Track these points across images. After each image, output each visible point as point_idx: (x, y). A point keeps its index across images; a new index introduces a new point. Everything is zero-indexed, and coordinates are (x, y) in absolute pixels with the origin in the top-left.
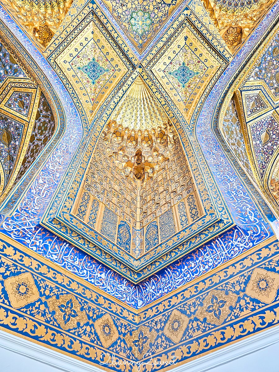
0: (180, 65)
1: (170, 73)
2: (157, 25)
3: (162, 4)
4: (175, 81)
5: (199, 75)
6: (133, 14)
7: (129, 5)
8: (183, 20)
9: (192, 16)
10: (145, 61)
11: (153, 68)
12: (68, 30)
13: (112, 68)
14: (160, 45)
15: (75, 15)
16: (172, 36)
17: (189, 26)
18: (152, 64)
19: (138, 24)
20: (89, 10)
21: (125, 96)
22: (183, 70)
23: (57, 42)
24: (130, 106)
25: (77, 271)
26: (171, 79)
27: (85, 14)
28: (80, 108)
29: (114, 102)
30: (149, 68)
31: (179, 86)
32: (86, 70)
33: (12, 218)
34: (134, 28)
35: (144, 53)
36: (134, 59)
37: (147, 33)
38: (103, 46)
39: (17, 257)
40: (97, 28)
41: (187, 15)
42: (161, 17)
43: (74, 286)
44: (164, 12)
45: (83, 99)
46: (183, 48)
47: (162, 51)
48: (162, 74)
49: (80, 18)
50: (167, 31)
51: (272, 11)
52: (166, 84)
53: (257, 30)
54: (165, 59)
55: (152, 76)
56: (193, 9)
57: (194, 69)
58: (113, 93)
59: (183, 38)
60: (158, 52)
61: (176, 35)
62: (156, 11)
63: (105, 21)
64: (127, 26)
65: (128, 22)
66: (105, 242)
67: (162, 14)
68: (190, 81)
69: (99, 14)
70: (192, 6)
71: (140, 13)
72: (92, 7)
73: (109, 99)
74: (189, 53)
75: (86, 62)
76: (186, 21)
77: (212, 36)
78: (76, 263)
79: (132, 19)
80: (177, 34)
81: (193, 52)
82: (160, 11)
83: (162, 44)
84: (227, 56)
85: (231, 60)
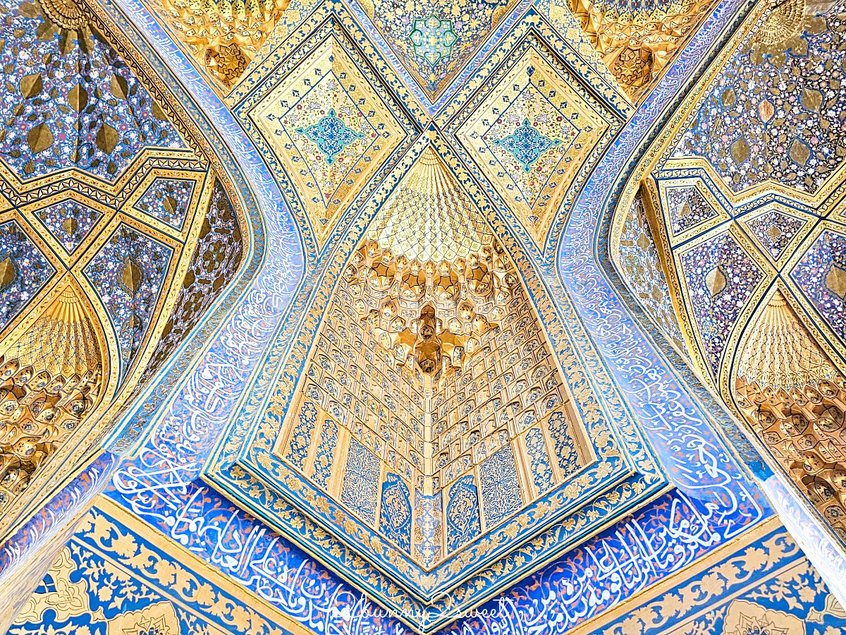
0: (518, 124)
1: (498, 142)
2: (469, 45)
3: (478, 3)
4: (508, 158)
5: (560, 145)
6: (418, 22)
7: (410, 7)
8: (524, 34)
9: (542, 27)
10: (443, 117)
11: (460, 132)
12: (281, 53)
13: (372, 131)
14: (476, 85)
15: (297, 24)
16: (500, 66)
17: (536, 46)
18: (457, 122)
19: (427, 43)
20: (324, 14)
21: (399, 189)
22: (526, 135)
23: (255, 77)
24: (409, 211)
25: (282, 601)
26: (499, 155)
27: (316, 22)
28: (299, 214)
29: (374, 201)
30: (451, 130)
31: (517, 168)
32: (315, 134)
33: (137, 462)
34: (420, 51)
35: (439, 101)
36: (420, 112)
37: (446, 60)
38: (352, 86)
39: (141, 561)
40: (340, 49)
41: (532, 24)
42: (477, 29)
44: (483, 20)
45: (307, 195)
46: (525, 91)
47: (480, 97)
48: (479, 143)
49: (306, 30)
50: (491, 57)
51: (715, 15)
52: (488, 165)
53: (684, 54)
54: (485, 113)
55: (457, 147)
56: (546, 14)
57: (550, 135)
58: (372, 182)
59: (525, 70)
60: (470, 99)
61: (509, 65)
62: (466, 18)
63: (359, 36)
64: (405, 47)
65: (407, 39)
66: (351, 526)
67: (479, 22)
68: (541, 158)
69: (348, 22)
70: (542, 7)
71: (432, 22)
72: (333, 9)
73: (364, 195)
74: (538, 100)
75: (315, 118)
76: (530, 37)
77: (586, 66)
78: (282, 579)
79: (415, 34)
80: (510, 63)
81: (547, 99)
82: (473, 17)
83: (479, 82)
84: (622, 107)
85: (630, 115)
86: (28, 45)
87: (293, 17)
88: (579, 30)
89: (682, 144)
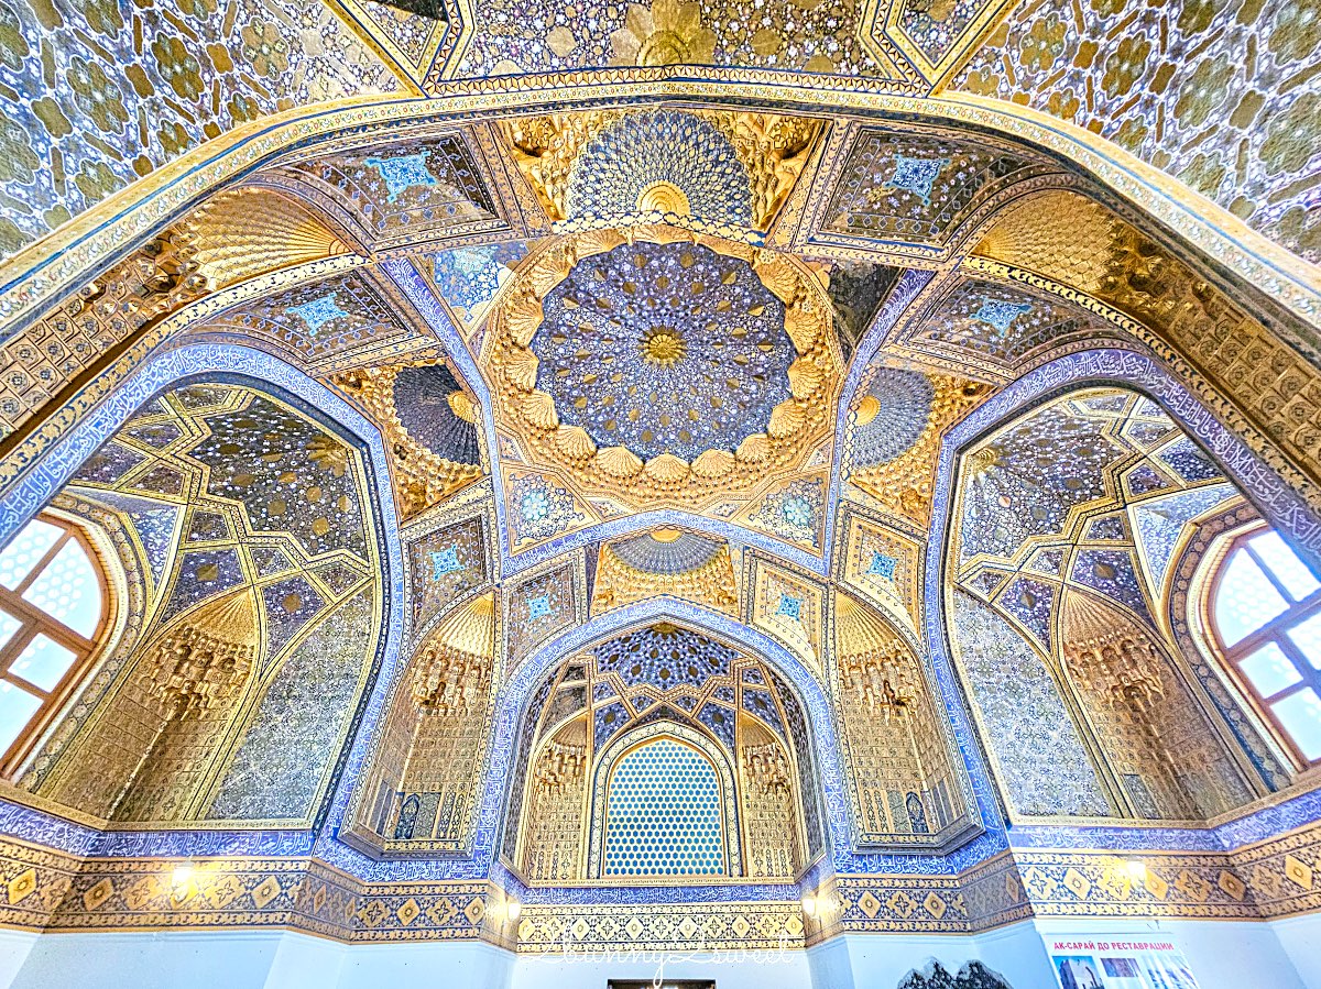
0: (872, 555)
1: (868, 571)
2: (817, 509)
6: (784, 508)
7: (776, 504)
8: (843, 513)
9: (851, 506)
10: (833, 575)
11: (846, 578)
12: (745, 588)
13: (805, 595)
16: (843, 533)
17: (855, 515)
18: (841, 573)
19: (796, 514)
21: (837, 621)
22: (879, 558)
23: (744, 605)
24: (847, 628)
26: (872, 579)
27: (748, 563)
28: (805, 663)
29: (830, 638)
30: (841, 579)
31: (885, 582)
32: (783, 610)
34: (796, 522)
36: (821, 577)
37: (812, 520)
38: (783, 579)
39: (854, 884)
40: (766, 566)
42: (816, 498)
43: (897, 883)
45: (800, 648)
46: (864, 538)
47: (844, 555)
49: (746, 570)
50: (835, 532)
51: (942, 460)
53: (937, 490)
54: (852, 560)
56: (848, 497)
57: (892, 556)
58: (823, 626)
59: (857, 527)
62: (807, 493)
63: (769, 557)
70: (844, 495)
71: (791, 502)
74: (874, 540)
75: (778, 603)
77: (887, 518)
80: (847, 529)
81: (878, 538)
83: (838, 548)
84: (920, 534)
85: (927, 536)
86: (663, 644)
87: (737, 568)
88: (871, 499)
89: (962, 556)
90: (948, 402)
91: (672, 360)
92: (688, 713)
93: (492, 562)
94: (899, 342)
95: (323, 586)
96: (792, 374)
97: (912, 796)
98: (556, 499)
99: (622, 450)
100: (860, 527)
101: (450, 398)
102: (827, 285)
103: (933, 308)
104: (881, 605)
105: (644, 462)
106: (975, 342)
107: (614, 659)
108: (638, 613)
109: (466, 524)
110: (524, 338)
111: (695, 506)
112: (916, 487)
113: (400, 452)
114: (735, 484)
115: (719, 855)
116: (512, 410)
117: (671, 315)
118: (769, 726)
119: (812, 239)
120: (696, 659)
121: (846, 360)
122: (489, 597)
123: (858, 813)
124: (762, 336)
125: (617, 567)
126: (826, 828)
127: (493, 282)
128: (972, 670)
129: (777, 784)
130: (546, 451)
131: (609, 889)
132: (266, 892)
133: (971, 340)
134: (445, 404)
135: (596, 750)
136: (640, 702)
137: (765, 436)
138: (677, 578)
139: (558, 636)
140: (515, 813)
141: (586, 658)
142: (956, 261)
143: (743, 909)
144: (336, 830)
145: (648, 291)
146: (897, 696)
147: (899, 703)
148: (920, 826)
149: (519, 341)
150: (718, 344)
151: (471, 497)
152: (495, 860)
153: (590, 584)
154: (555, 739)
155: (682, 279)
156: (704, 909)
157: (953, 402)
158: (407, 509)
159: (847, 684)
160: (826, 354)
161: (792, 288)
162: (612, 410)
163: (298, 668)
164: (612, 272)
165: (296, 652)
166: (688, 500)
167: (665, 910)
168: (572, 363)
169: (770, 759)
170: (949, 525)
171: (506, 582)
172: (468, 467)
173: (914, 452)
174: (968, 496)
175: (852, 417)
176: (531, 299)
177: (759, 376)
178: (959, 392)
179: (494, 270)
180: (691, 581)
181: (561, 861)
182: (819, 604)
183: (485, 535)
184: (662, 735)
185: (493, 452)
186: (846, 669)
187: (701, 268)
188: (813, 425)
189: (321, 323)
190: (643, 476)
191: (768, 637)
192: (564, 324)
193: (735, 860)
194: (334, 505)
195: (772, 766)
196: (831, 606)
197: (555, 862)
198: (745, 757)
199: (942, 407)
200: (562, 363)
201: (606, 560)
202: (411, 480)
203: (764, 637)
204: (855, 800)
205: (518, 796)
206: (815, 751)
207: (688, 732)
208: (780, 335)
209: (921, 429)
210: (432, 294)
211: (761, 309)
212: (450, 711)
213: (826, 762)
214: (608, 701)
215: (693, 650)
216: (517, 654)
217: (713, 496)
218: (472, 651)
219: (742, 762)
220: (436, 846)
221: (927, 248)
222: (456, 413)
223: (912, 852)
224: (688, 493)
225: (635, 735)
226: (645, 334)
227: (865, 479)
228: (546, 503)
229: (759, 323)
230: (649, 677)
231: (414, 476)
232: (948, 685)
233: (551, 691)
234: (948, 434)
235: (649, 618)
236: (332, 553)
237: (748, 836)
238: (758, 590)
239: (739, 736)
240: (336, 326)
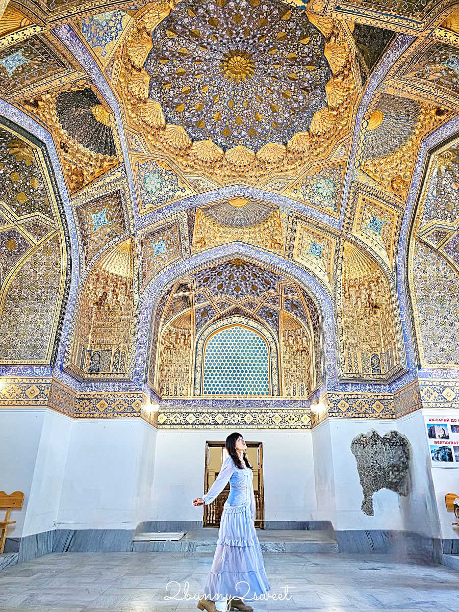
0: (370, 218)
1: (366, 228)
2: (339, 186)
5: (387, 223)
6: (318, 185)
7: (312, 182)
8: (354, 190)
9: (359, 186)
10: (344, 231)
12: (288, 238)
15: (287, 227)
16: (353, 204)
17: (361, 191)
18: (350, 229)
19: (325, 189)
20: (292, 217)
21: (344, 260)
22: (374, 220)
26: (368, 233)
27: (291, 222)
29: (339, 269)
30: (349, 233)
31: (376, 235)
32: (312, 252)
34: (324, 194)
35: (340, 218)
37: (335, 194)
38: (312, 232)
40: (302, 224)
41: (355, 186)
42: (338, 179)
45: (320, 275)
46: (366, 207)
47: (352, 217)
48: (360, 232)
49: (290, 226)
51: (420, 157)
54: (356, 221)
55: (354, 238)
57: (382, 219)
58: (335, 262)
59: (362, 200)
60: (349, 220)
61: (355, 202)
62: (332, 175)
63: (305, 219)
64: (319, 198)
65: (318, 194)
67: (338, 176)
68: (382, 228)
69: (299, 216)
70: (355, 179)
71: (322, 181)
72: (293, 214)
73: (335, 268)
74: (372, 208)
75: (309, 247)
76: (357, 189)
79: (319, 189)
81: (375, 207)
82: (335, 174)
83: (349, 213)
84: (400, 205)
85: (404, 208)
86: (237, 272)
87: (284, 225)
88: (372, 182)
89: (424, 220)
90: (428, 117)
91: (244, 75)
92: (251, 312)
93: (129, 220)
94: (396, 77)
95: (28, 235)
96: (328, 89)
97: (375, 355)
98: (166, 178)
99: (209, 142)
100: (364, 200)
101: (93, 109)
102: (352, 29)
103: (416, 58)
104: (372, 250)
105: (225, 151)
106: (443, 81)
107: (206, 280)
108: (221, 253)
109: (110, 196)
110: (139, 62)
111: (259, 184)
112: (402, 174)
113: (64, 147)
114: (285, 168)
115: (267, 386)
116: (133, 115)
117: (243, 42)
118: (299, 319)
119: (338, 8)
120: (256, 281)
121: (363, 84)
122: (128, 242)
123: (343, 363)
124: (308, 59)
125: (207, 224)
126: (325, 370)
127: (119, 27)
128: (419, 288)
129: (302, 351)
130: (158, 144)
131: (206, 400)
132: (32, 392)
133: (441, 80)
134: (90, 113)
135: (196, 331)
136: (223, 305)
137: (307, 133)
138: (246, 230)
139: (172, 266)
140: (153, 362)
141: (189, 279)
142: (430, 31)
143: (279, 411)
144: (61, 366)
145: (227, 24)
146: (375, 303)
147: (376, 307)
148: (377, 370)
149: (136, 63)
150: (277, 64)
151: (112, 178)
152: (145, 383)
153: (191, 234)
154: (172, 324)
155: (251, 15)
156: (257, 411)
157: (431, 118)
158: (72, 185)
159: (346, 296)
160: (351, 77)
161: (330, 26)
162: (202, 113)
163: (21, 283)
164: (201, 11)
165: (18, 274)
166: (253, 179)
167: (236, 411)
168: (173, 78)
169: (299, 337)
170: (418, 200)
171: (138, 232)
172: (108, 158)
173: (404, 149)
174: (432, 182)
175: (365, 124)
176: (145, 35)
177: (305, 89)
178: (433, 112)
179: (119, 17)
180: (255, 232)
181: (179, 387)
182: (333, 248)
183: (123, 203)
184: (236, 324)
185: (124, 147)
186: (347, 287)
187: (265, 7)
188: (340, 127)
189: (14, 68)
190: (224, 162)
191: (302, 268)
192: (167, 50)
193: (276, 388)
194: (28, 184)
195: (300, 342)
196: (341, 250)
197: (176, 388)
198: (284, 336)
199: (424, 120)
200: (167, 78)
201: (200, 219)
202: (73, 167)
203: (298, 268)
204: (342, 356)
205: (154, 354)
206: (323, 333)
207: (251, 323)
208: (321, 59)
209: (410, 133)
210: (81, 41)
211: (308, 39)
212: (111, 308)
213: (328, 338)
214: (202, 304)
215: (255, 275)
216: (148, 276)
217: (271, 176)
218: (121, 274)
219: (282, 339)
220: (113, 376)
221: (412, 21)
222: (98, 119)
223: (370, 382)
224: (253, 174)
225: (220, 324)
226: (225, 55)
227: (370, 168)
228: (160, 180)
229: (306, 50)
230: (228, 291)
231: (75, 164)
232: (403, 297)
233: (170, 298)
234: (426, 139)
235: (228, 256)
236: (32, 215)
237: (283, 376)
238: (297, 239)
239: (281, 325)
240: (23, 69)
